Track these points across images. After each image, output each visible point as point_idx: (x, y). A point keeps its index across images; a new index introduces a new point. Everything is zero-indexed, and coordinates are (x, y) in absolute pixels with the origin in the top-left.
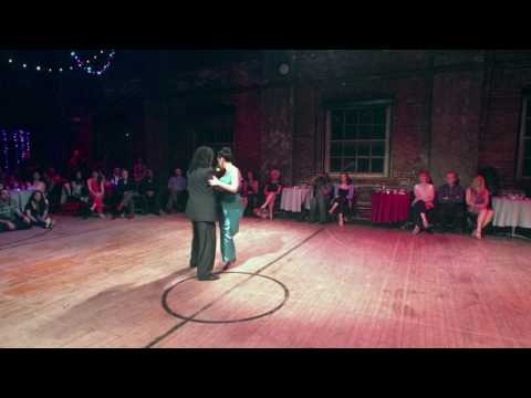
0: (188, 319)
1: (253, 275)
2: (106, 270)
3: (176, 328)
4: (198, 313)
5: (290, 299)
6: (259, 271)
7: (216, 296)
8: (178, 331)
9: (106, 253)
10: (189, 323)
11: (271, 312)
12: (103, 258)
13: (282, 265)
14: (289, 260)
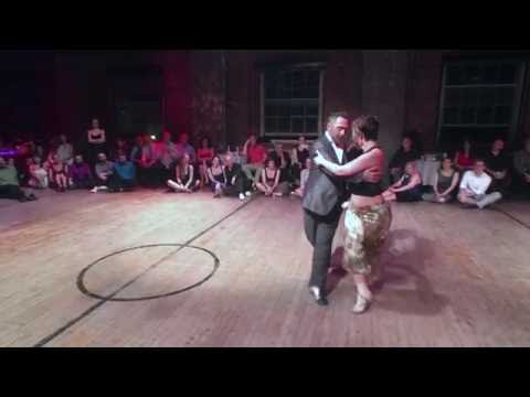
0: (105, 299)
1: (182, 246)
2: (13, 250)
3: (92, 309)
4: (118, 291)
5: (219, 269)
6: (189, 242)
7: (140, 271)
8: (94, 312)
9: (13, 233)
10: (108, 302)
11: (200, 283)
12: (8, 238)
13: (214, 234)
14: (223, 228)
